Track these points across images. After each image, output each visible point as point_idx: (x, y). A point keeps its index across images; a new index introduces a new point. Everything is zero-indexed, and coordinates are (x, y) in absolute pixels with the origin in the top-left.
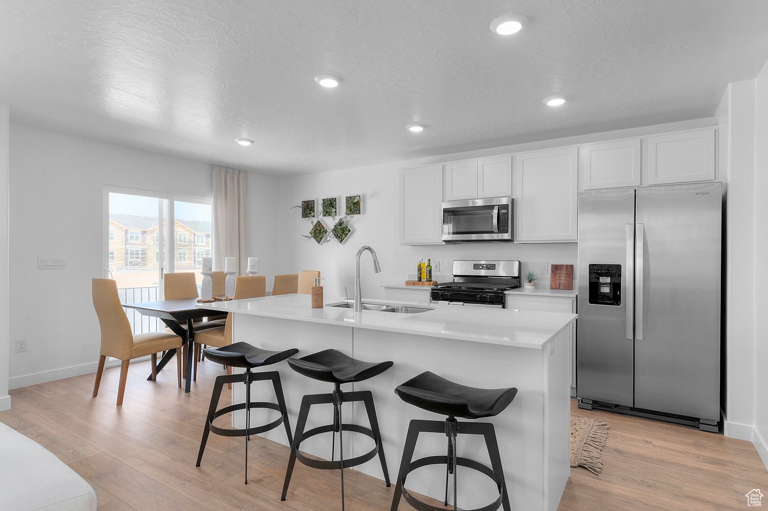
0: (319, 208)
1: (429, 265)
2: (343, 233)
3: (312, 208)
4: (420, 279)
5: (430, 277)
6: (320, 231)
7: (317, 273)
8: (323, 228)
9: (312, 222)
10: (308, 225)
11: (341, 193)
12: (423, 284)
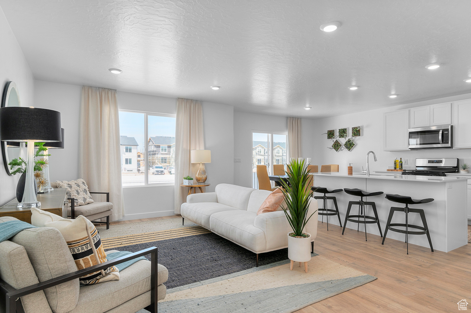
0: (337, 133)
1: (401, 161)
2: (350, 146)
3: (333, 134)
4: (395, 168)
5: (402, 167)
6: (338, 145)
7: (337, 166)
8: (339, 143)
9: (333, 141)
10: (331, 142)
11: (349, 126)
12: (397, 171)
